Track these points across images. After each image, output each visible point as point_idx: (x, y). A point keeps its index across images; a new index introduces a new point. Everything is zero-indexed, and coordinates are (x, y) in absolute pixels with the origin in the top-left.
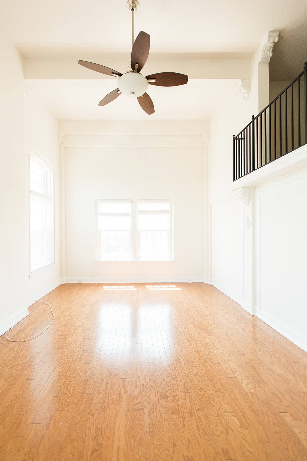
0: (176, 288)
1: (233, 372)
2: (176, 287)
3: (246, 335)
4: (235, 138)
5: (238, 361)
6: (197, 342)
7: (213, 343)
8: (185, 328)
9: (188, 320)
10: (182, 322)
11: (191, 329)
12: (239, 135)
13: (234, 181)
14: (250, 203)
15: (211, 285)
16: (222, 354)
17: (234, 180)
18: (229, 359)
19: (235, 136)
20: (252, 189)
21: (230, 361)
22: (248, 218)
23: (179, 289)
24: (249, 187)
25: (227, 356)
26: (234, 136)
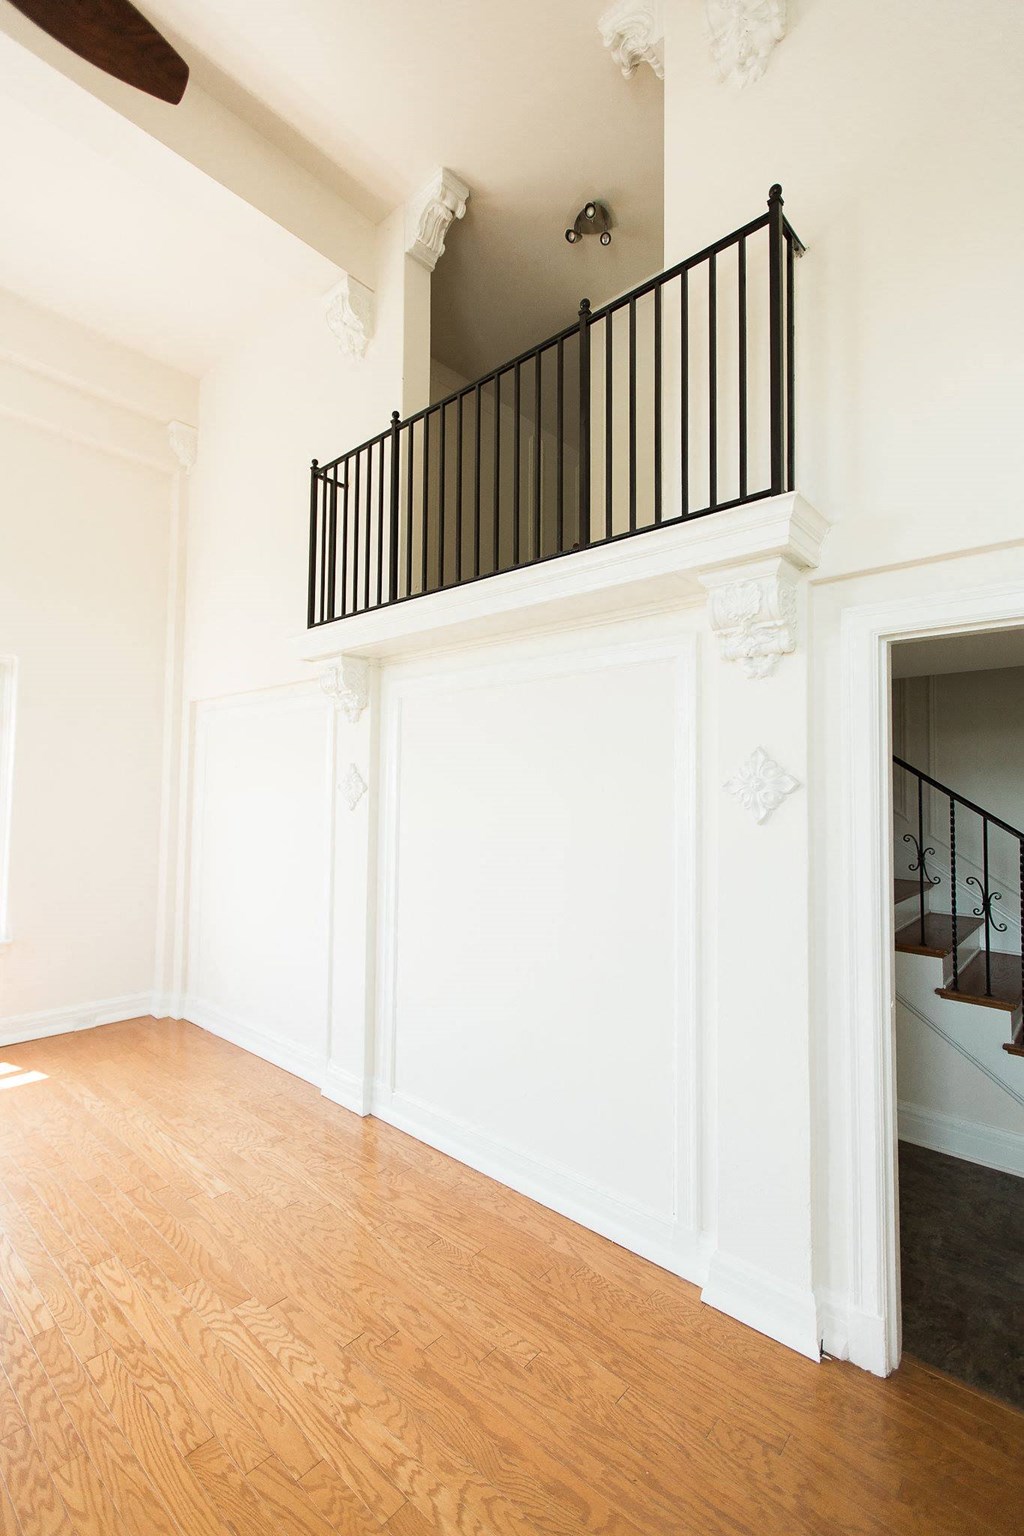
0: (13, 1074)
1: (388, 1474)
2: (15, 1068)
3: (371, 1224)
4: (317, 473)
5: (385, 1389)
6: (181, 1379)
7: (261, 1339)
8: (100, 1320)
9: (106, 1256)
10: (79, 1284)
11: (131, 1306)
12: (334, 464)
13: (309, 627)
14: (367, 713)
15: (182, 1021)
16: (315, 1389)
17: (311, 624)
18: (348, 1401)
19: (320, 466)
20: (371, 665)
21: (356, 1408)
22: (353, 765)
23: (35, 1076)
24: (361, 658)
25: (336, 1386)
26: (315, 462)
